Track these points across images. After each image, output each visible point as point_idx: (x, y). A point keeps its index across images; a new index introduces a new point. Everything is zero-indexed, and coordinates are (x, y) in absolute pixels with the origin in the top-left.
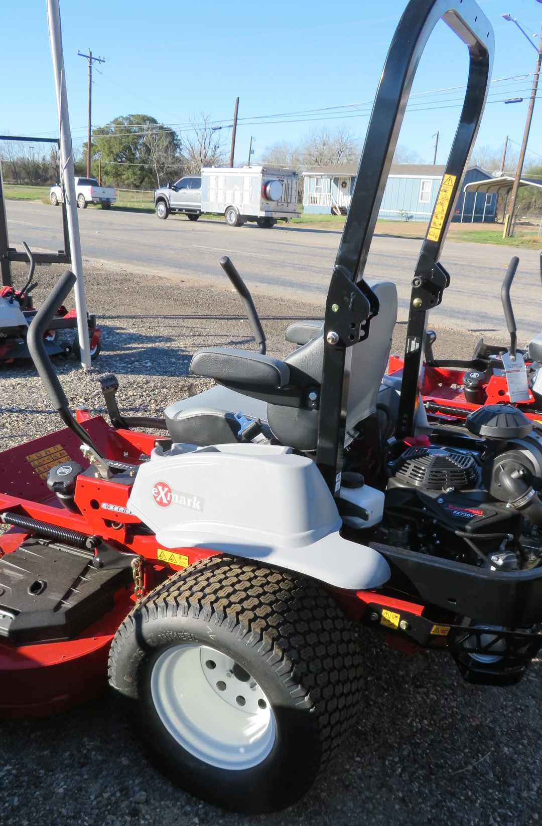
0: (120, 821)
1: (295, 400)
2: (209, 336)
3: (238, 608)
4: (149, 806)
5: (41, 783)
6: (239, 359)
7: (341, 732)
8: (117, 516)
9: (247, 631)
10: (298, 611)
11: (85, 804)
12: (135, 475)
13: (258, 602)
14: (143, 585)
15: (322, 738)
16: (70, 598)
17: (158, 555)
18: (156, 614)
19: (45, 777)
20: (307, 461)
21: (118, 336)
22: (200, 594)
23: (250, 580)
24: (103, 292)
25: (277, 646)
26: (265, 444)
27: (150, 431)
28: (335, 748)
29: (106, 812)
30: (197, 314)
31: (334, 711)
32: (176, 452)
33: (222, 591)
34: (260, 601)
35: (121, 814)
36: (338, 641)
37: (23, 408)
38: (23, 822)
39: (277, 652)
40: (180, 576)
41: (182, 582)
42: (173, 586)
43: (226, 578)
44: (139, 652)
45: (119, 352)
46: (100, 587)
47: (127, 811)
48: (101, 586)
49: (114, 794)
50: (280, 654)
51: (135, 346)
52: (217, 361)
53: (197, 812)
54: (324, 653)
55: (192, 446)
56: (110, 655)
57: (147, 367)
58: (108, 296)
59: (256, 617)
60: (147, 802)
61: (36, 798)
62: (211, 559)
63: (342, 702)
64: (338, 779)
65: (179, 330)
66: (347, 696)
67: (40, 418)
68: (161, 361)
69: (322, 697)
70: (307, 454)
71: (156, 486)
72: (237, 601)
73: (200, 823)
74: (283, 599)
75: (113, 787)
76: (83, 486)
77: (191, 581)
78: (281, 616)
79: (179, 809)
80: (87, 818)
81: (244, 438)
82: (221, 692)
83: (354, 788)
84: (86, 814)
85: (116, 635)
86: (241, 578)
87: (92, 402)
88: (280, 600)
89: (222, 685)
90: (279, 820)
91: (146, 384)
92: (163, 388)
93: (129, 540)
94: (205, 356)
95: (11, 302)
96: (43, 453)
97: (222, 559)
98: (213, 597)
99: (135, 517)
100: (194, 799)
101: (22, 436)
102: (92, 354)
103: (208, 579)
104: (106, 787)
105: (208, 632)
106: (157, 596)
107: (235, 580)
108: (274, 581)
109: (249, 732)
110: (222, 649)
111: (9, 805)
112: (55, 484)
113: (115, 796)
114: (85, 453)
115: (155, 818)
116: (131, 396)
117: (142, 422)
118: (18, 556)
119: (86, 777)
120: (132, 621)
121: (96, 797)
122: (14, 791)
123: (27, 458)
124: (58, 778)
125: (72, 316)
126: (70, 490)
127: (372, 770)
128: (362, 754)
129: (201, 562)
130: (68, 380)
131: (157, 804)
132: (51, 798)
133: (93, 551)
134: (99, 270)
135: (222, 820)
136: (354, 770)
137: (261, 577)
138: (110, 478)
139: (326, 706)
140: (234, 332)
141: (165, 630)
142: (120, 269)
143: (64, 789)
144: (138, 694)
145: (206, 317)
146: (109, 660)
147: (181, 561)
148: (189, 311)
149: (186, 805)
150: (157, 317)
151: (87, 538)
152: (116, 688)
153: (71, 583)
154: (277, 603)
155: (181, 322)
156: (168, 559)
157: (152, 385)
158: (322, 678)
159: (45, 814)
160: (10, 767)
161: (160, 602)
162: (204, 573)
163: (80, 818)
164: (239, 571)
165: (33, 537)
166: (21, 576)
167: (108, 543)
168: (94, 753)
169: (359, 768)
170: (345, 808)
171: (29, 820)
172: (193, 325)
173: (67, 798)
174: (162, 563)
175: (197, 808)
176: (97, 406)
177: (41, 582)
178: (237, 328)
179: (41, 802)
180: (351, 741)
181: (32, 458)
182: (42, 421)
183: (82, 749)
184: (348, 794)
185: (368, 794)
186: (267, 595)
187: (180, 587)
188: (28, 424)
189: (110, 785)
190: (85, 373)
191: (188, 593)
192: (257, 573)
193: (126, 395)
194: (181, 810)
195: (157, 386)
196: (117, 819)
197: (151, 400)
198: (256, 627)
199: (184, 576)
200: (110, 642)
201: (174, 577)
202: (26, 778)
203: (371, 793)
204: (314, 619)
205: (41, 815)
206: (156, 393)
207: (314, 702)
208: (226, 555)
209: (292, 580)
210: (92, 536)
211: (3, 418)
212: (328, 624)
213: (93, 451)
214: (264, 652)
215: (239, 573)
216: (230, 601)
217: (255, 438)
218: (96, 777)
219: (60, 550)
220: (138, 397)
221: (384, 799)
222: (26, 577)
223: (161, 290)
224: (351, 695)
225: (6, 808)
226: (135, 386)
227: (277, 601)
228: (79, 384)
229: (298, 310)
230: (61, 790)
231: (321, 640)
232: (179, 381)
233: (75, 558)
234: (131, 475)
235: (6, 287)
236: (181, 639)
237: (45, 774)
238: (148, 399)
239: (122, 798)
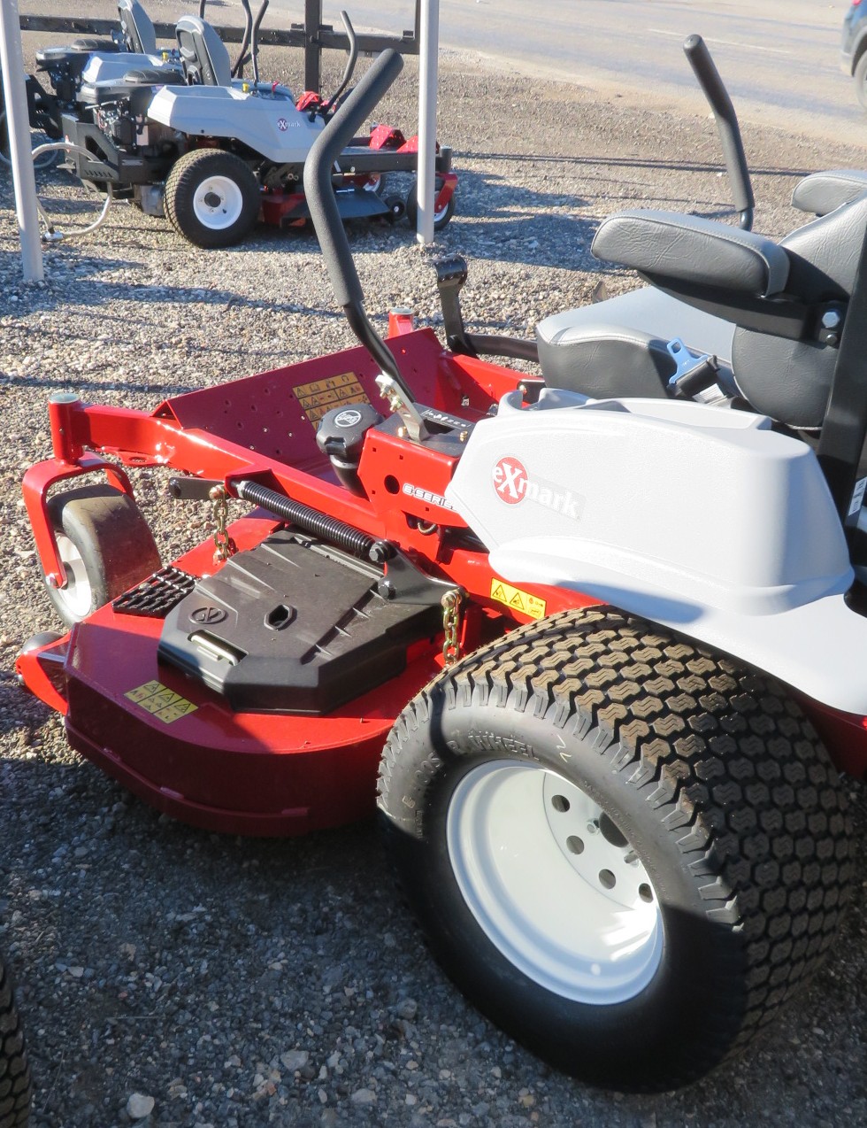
0: (367, 1041)
1: (793, 325)
2: (653, 199)
3: (621, 711)
4: (419, 1027)
5: (247, 946)
6: (690, 233)
7: (791, 979)
8: (427, 509)
9: (632, 758)
10: (737, 736)
11: (313, 999)
12: (467, 438)
13: (662, 707)
14: (459, 640)
15: (750, 984)
16: (331, 643)
17: (493, 590)
18: (469, 697)
19: (256, 937)
20: (800, 448)
21: (487, 191)
22: (554, 675)
23: (652, 663)
24: (472, 109)
25: (685, 796)
26: (721, 405)
27: (520, 366)
28: (773, 1006)
29: (346, 1020)
30: (636, 157)
31: (783, 939)
32: (548, 405)
33: (594, 675)
34: (665, 705)
35: (370, 1029)
36: (810, 807)
37: (310, 306)
38: (210, 1004)
39: (684, 807)
40: (523, 634)
41: (525, 647)
42: (507, 650)
43: (607, 652)
44: (432, 760)
45: (485, 220)
46: (384, 632)
47: (381, 1028)
48: (388, 630)
49: (363, 993)
50: (690, 812)
51: (516, 210)
52: (645, 235)
53: (500, 1058)
54: (777, 825)
55: (578, 397)
56: (383, 754)
57: (531, 250)
58: (480, 118)
59: (652, 736)
60: (416, 1019)
61: (236, 970)
62: (585, 611)
63: (801, 924)
64: (774, 1060)
65: (598, 186)
66: (812, 914)
67: (334, 325)
68: (557, 240)
69: (761, 908)
70: (803, 435)
71: (500, 464)
72: (621, 698)
73: (502, 1077)
74: (712, 710)
75: (364, 981)
76: (375, 450)
77: (540, 648)
78: (701, 741)
79: (469, 1045)
80: (312, 1022)
81: (679, 391)
82: (573, 856)
83: (801, 1083)
84: (313, 1015)
85: (397, 722)
86: (636, 655)
87: (425, 305)
88: (704, 710)
89: (576, 845)
90: (646, 1108)
91: (524, 280)
92: (554, 289)
93: (445, 556)
94: (624, 224)
95: (312, 119)
96: (322, 384)
97: (606, 615)
98: (576, 684)
99: (457, 517)
100: (499, 1033)
101: (301, 353)
102: (437, 219)
103: (572, 649)
104: (352, 977)
105: (558, 747)
106: (476, 665)
107: (624, 658)
108: (700, 672)
109: (612, 939)
110: (581, 782)
111: (193, 971)
112: (330, 440)
113: (365, 995)
114: (383, 390)
115: (426, 1050)
116: (495, 300)
117: (503, 346)
118: (258, 557)
119: (321, 952)
120: (427, 702)
121: (333, 991)
122: (204, 950)
123: (295, 390)
124: (277, 943)
125: (412, 149)
126: (353, 455)
127: (844, 1059)
128: (828, 1023)
129: (566, 615)
130: (391, 262)
131: (433, 1027)
132: (261, 976)
133: (382, 567)
134: (472, 70)
135: (543, 1081)
136: (808, 1050)
137: (674, 659)
138: (424, 440)
139: (767, 926)
140: (702, 195)
141: (481, 729)
142: (509, 70)
143: (282, 964)
144: (424, 832)
145: (652, 164)
146: (381, 763)
147: (532, 607)
148: (622, 152)
149: (483, 1041)
150: (562, 159)
151: (372, 542)
152: (387, 813)
153: (337, 618)
154: (697, 716)
155: (605, 171)
156: (508, 601)
157: (535, 282)
158: (768, 872)
159: (246, 999)
160: (203, 909)
161: (480, 679)
162: (568, 636)
163: (302, 1019)
164: (634, 643)
165: (287, 530)
166: (256, 593)
167: (408, 557)
168: (340, 914)
169: (818, 1047)
170: (779, 1117)
171: (219, 1004)
172: (627, 178)
173: (285, 981)
174: (498, 606)
175: (502, 1050)
176: (433, 313)
177: (287, 608)
178: (708, 187)
179: (242, 978)
180: (810, 994)
181: (303, 391)
182: (338, 332)
183: (321, 904)
184: (789, 1093)
185: (828, 1101)
186: (680, 697)
187: (519, 655)
188: (314, 334)
189: (358, 975)
190: (422, 253)
191: (532, 669)
192: (668, 651)
193: (486, 297)
194: (474, 1048)
195: (544, 285)
196: (363, 1035)
197: (528, 310)
198: (650, 753)
199: (530, 637)
200: (386, 733)
201: (512, 636)
202: (226, 933)
203: (835, 1100)
204: (767, 756)
205: (239, 1000)
206: (541, 297)
207: (744, 914)
208: (615, 610)
209: (736, 676)
210: (382, 539)
211: (275, 320)
212: (795, 772)
213: (397, 388)
214: (658, 803)
215: (633, 646)
216: (607, 697)
217: (701, 393)
218: (338, 957)
219: (328, 557)
220: (508, 302)
221: (860, 1119)
222: (265, 597)
223: (576, 111)
224: (821, 915)
225: (188, 975)
226: (504, 282)
227: (698, 710)
228: (409, 271)
229: (834, 159)
230: (277, 966)
231: (776, 800)
232: (585, 280)
233: (350, 575)
234: (462, 440)
235: (309, 93)
236: (508, 751)
237: (257, 933)
238: (525, 308)
239: (376, 1003)
